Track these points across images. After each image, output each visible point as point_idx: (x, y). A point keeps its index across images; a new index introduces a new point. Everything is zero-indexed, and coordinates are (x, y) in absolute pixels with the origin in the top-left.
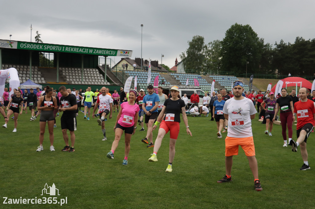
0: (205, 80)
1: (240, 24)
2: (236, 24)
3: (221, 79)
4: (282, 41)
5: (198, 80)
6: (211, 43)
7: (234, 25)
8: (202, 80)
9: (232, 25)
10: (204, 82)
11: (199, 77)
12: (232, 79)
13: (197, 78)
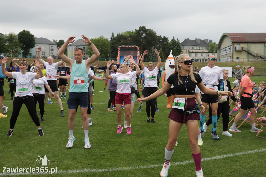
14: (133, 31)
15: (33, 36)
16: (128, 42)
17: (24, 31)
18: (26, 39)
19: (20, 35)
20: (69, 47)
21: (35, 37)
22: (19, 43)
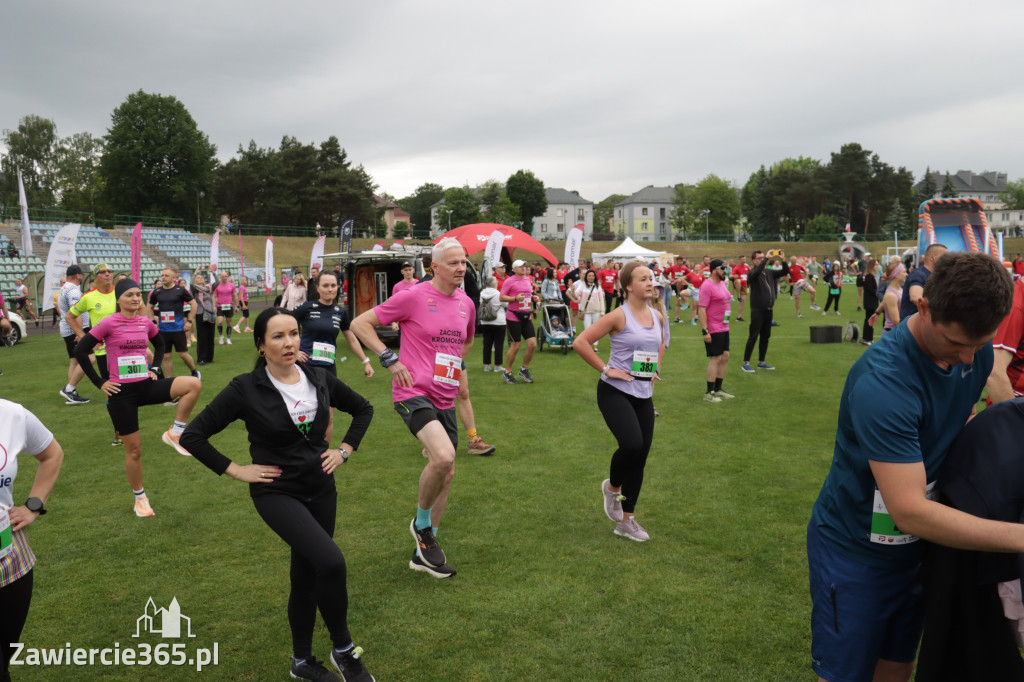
0: (121, 241)
1: (157, 94)
2: (141, 93)
3: (159, 237)
4: (253, 144)
5: (104, 241)
6: (69, 139)
7: (135, 93)
8: (115, 241)
9: (131, 93)
10: (123, 248)
11: (101, 234)
12: (184, 238)
13: (97, 235)
14: (801, 157)
15: (541, 184)
16: (816, 188)
17: (520, 172)
18: (527, 194)
19: (512, 185)
20: (620, 208)
21: (546, 187)
22: (512, 205)
